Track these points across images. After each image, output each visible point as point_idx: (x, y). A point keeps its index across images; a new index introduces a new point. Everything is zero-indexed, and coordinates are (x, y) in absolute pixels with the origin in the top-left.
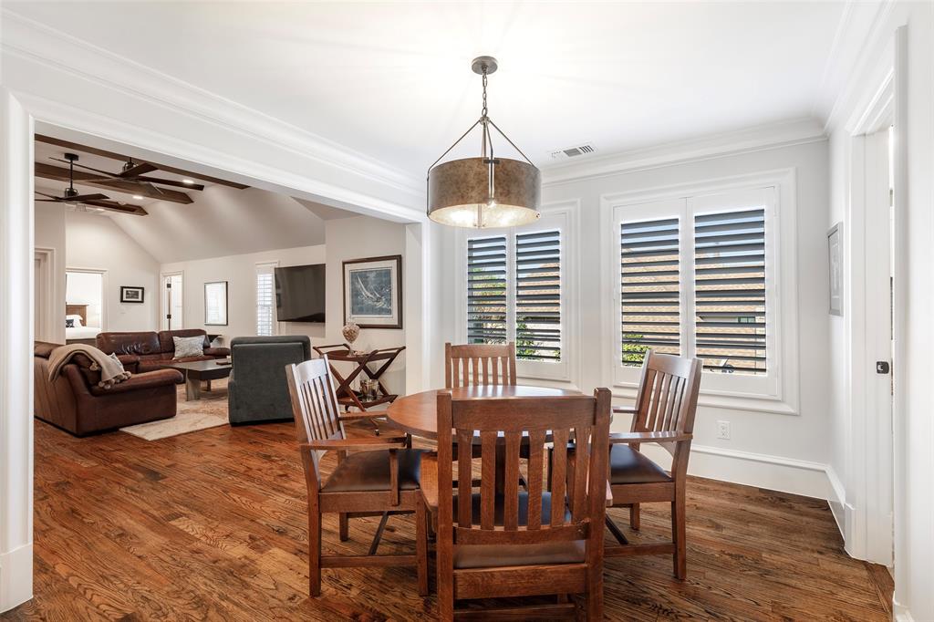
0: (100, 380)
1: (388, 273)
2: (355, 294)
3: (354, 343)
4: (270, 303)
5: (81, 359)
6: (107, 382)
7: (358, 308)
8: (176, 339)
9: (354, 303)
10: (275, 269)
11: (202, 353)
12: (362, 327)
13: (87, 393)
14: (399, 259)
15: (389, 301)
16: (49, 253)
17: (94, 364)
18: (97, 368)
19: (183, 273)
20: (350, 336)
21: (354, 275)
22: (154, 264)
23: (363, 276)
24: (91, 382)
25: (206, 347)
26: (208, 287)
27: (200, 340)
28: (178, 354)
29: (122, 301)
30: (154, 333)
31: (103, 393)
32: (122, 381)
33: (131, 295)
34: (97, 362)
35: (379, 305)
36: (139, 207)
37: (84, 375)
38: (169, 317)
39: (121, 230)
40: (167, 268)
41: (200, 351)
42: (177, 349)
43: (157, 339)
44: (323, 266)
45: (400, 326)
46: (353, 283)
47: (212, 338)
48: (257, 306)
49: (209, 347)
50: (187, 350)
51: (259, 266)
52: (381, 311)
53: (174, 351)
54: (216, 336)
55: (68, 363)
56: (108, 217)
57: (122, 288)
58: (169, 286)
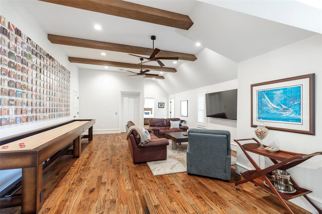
0: (140, 142)
1: (299, 89)
3: (263, 140)
4: (203, 109)
5: (134, 132)
6: (142, 143)
8: (171, 122)
10: (206, 94)
11: (179, 128)
12: (271, 129)
13: (137, 146)
14: (312, 77)
15: (299, 112)
16: (140, 93)
17: (138, 135)
18: (139, 137)
19: (174, 98)
20: (261, 135)
22: (167, 95)
24: (137, 142)
25: (180, 125)
26: (182, 102)
27: (178, 123)
28: (171, 127)
29: (159, 107)
30: (164, 119)
31: (141, 147)
32: (147, 143)
33: (161, 105)
34: (139, 135)
36: (163, 77)
37: (135, 138)
38: (171, 112)
39: (158, 85)
40: (171, 96)
41: (178, 127)
42: (171, 125)
43: (165, 121)
44: (236, 90)
45: (312, 133)
46: (259, 99)
47: (182, 121)
48: (198, 110)
49: (181, 125)
50: (174, 126)
51: (199, 94)
53: (170, 126)
54: (184, 121)
55: (131, 134)
56: (156, 81)
57: (159, 103)
58: (171, 102)
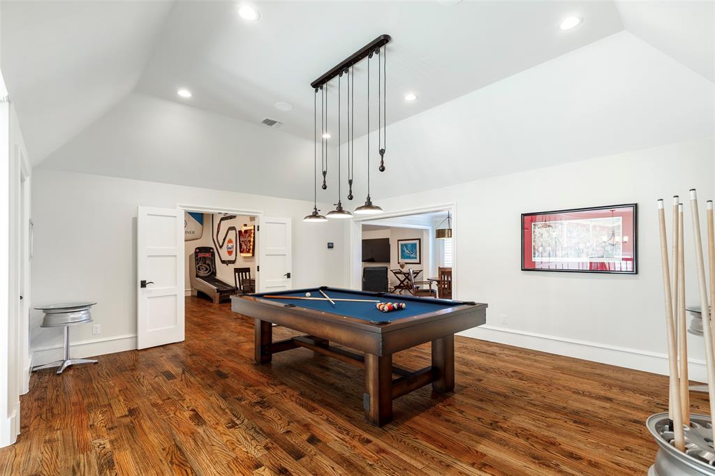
1: (416, 244)
2: (403, 251)
3: (404, 269)
7: (403, 257)
9: (402, 256)
12: (406, 263)
14: (420, 240)
15: (416, 254)
20: (402, 266)
21: (402, 245)
23: (406, 245)
35: (412, 256)
44: (388, 239)
45: (420, 263)
46: (402, 249)
52: (413, 258)
